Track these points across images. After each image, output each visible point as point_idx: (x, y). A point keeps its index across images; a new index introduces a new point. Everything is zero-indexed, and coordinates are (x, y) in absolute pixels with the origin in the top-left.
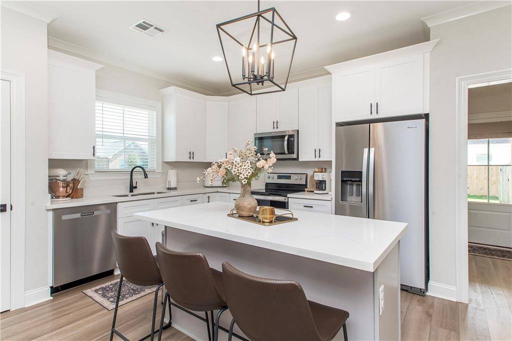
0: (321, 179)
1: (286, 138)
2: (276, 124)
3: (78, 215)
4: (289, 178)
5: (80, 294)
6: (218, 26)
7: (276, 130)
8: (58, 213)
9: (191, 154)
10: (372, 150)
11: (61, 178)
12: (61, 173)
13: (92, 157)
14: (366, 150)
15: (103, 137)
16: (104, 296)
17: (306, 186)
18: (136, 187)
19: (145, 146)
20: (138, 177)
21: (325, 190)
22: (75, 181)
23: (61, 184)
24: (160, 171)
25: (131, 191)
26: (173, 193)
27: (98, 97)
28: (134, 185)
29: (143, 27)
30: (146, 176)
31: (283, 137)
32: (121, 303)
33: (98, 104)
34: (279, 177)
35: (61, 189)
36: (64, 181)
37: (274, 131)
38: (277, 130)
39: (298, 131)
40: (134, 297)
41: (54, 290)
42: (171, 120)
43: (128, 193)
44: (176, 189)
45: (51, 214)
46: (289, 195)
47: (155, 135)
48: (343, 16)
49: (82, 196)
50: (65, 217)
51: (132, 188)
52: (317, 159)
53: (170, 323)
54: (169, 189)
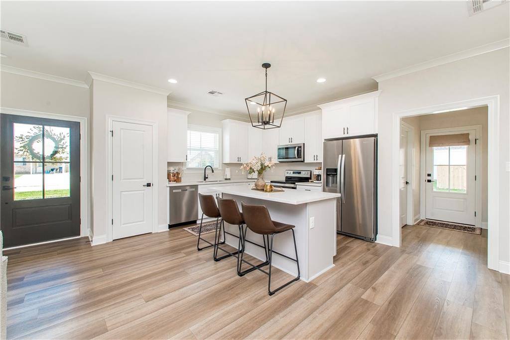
0: (317, 174)
1: (297, 148)
2: (291, 140)
3: (180, 190)
4: (299, 173)
5: (181, 229)
6: (246, 99)
7: (290, 143)
8: (171, 188)
9: (239, 159)
10: (344, 156)
11: (172, 172)
12: (172, 169)
13: (186, 161)
14: (340, 156)
15: (190, 150)
16: (193, 231)
17: (310, 178)
18: (207, 178)
19: (212, 154)
20: (208, 172)
21: (320, 180)
22: (178, 173)
23: (171, 174)
24: (221, 168)
25: (205, 180)
26: (228, 181)
27: (189, 128)
28: (207, 177)
29: (212, 93)
30: (213, 172)
31: (295, 147)
32: (201, 234)
33: (189, 132)
34: (294, 173)
35: (172, 177)
36: (173, 173)
37: (290, 144)
38: (292, 143)
39: (304, 144)
40: (207, 232)
41: (170, 227)
42: (227, 138)
43: (203, 180)
44: (230, 179)
45: (168, 188)
46: (296, 183)
47: (218, 148)
48: (321, 80)
49: (181, 181)
50: (174, 191)
51: (205, 178)
52: (315, 161)
53: (224, 242)
54: (226, 179)
